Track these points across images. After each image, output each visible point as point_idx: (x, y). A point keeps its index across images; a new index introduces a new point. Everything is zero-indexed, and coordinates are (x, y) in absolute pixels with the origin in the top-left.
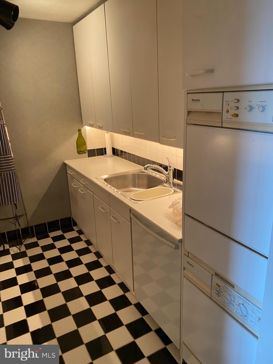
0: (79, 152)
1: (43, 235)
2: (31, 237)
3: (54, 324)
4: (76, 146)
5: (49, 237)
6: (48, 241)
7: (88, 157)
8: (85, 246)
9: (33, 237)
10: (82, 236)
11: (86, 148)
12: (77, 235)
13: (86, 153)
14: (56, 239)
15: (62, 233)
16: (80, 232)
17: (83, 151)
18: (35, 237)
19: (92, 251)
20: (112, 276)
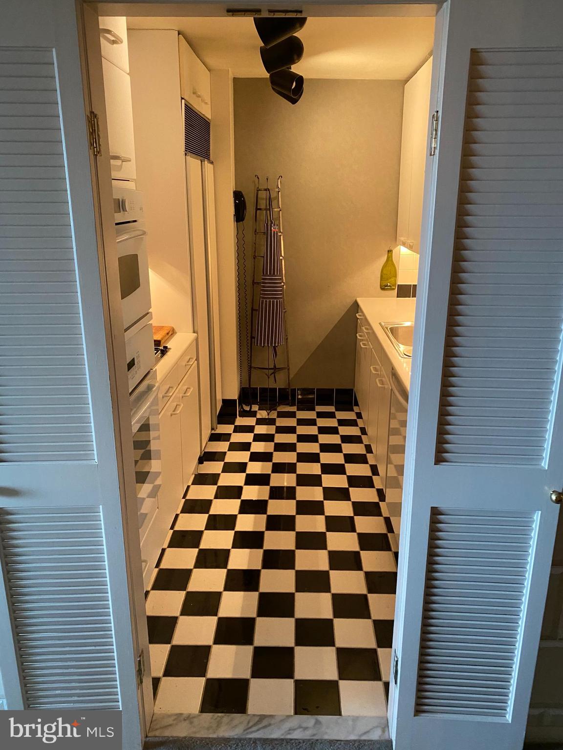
0: (384, 288)
1: (307, 405)
2: (290, 404)
3: (271, 502)
4: (379, 276)
5: (314, 410)
6: (310, 415)
7: (397, 297)
8: (359, 433)
9: (293, 405)
10: (359, 421)
11: (395, 281)
12: (355, 418)
13: (394, 289)
14: (321, 415)
15: (334, 411)
16: (359, 415)
17: (390, 286)
18: (295, 406)
19: (364, 442)
20: (374, 477)
